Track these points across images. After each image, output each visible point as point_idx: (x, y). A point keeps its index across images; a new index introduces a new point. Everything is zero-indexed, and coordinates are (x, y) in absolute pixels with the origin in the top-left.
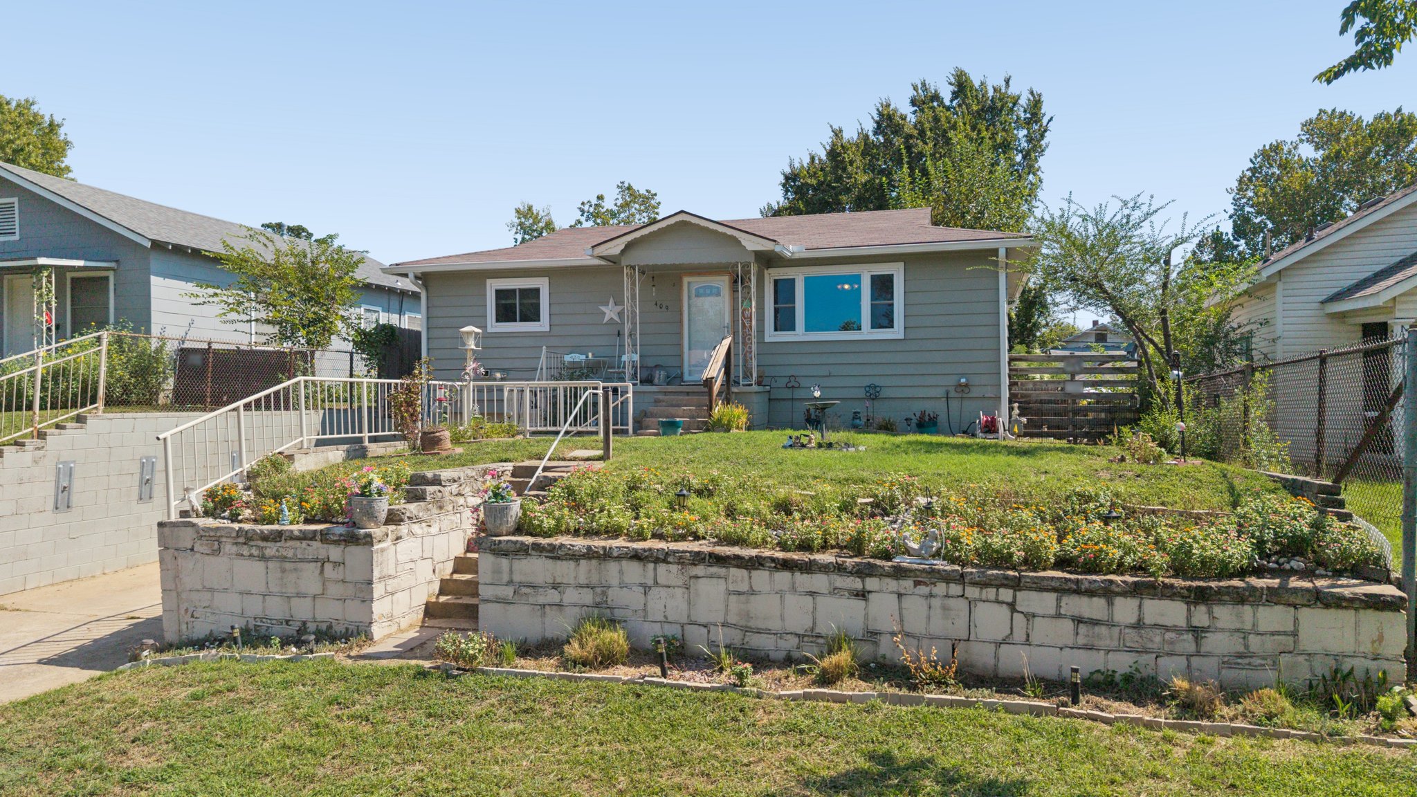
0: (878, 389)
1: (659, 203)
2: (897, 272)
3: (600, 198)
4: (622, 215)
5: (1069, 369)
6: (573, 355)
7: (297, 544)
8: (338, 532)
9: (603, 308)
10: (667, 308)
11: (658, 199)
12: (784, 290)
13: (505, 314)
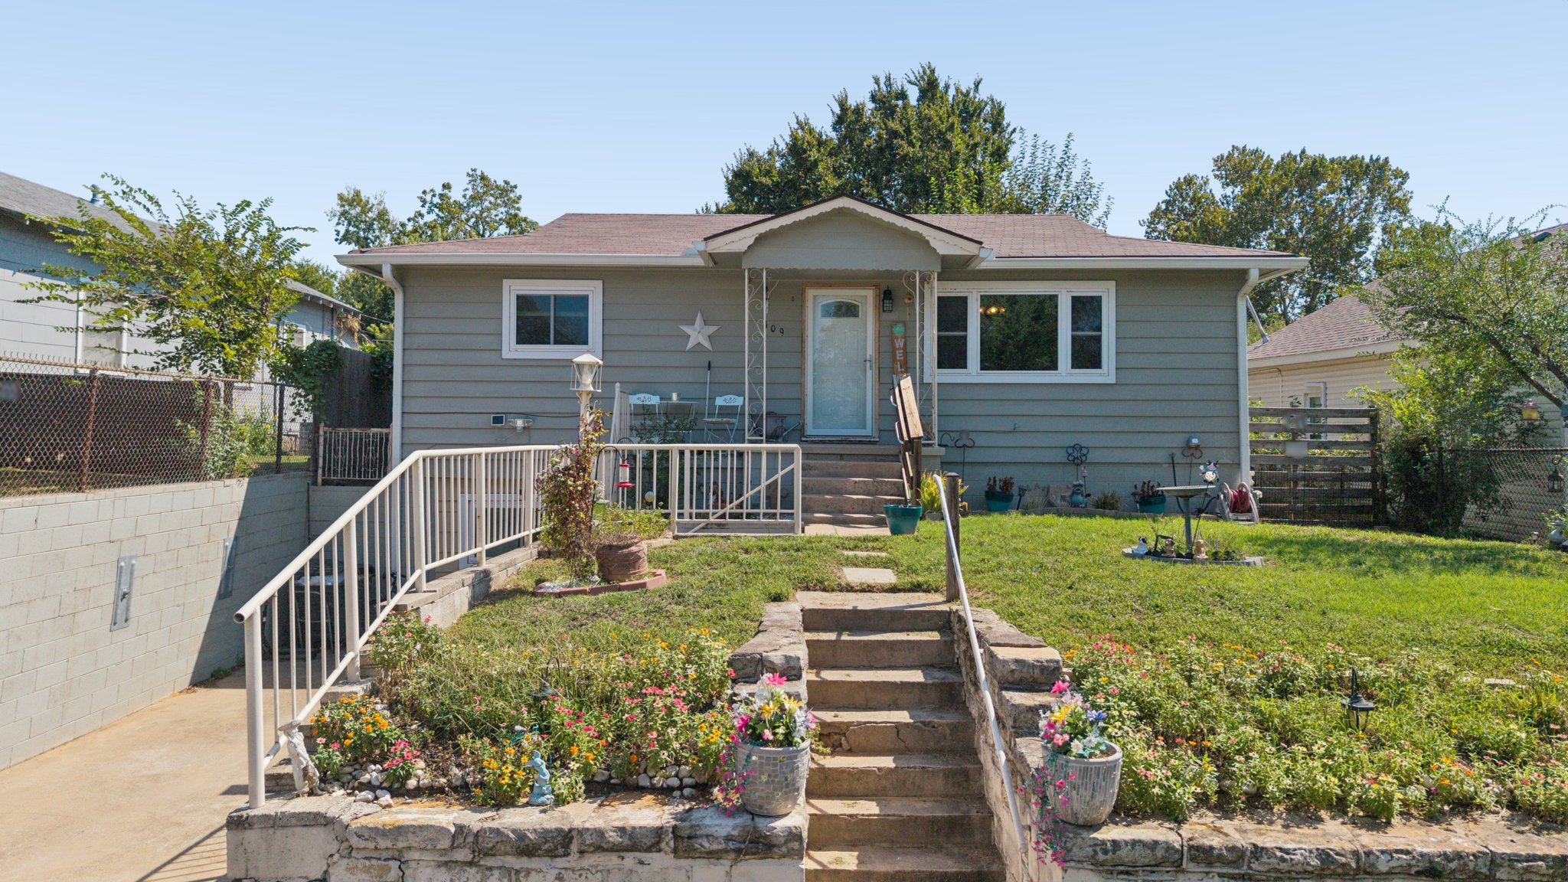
0: (1084, 451)
1: (520, 198)
2: (1107, 293)
3: (446, 186)
4: (473, 209)
5: (1292, 427)
6: (642, 396)
7: (613, 860)
8: (723, 832)
9: (686, 329)
10: (782, 331)
11: (518, 192)
12: (952, 313)
13: (531, 330)
